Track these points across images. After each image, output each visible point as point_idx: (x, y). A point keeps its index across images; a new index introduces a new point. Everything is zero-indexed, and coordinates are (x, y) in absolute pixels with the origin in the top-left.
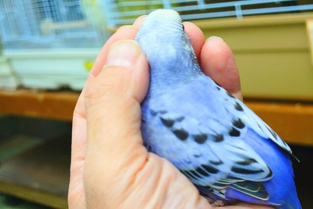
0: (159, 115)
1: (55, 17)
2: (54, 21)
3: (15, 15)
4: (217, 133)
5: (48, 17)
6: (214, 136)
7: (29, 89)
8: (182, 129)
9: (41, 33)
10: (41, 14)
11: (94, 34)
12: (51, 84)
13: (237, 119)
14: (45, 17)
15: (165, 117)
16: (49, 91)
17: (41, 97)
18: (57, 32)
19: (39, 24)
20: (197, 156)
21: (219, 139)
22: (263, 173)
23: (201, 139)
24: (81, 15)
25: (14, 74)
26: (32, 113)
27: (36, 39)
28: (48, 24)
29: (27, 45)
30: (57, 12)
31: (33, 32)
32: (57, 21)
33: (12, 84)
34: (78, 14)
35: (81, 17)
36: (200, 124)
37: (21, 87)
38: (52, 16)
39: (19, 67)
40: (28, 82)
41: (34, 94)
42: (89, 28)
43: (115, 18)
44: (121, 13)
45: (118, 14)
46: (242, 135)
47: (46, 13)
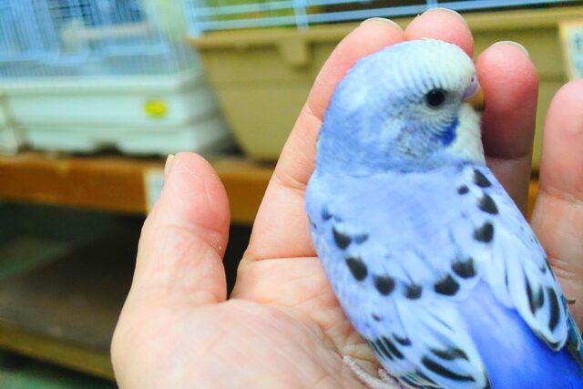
0: (332, 221)
1: (89, 17)
2: (86, 25)
3: (14, 13)
4: (412, 281)
5: (77, 16)
6: (405, 285)
7: (40, 152)
8: (360, 258)
9: (63, 47)
10: (63, 12)
11: (161, 49)
12: (82, 142)
13: (464, 259)
14: (70, 17)
15: (341, 228)
16: (78, 155)
17: (64, 166)
18: (93, 45)
19: (58, 28)
20: (377, 318)
21: (413, 293)
22: (472, 383)
23: (385, 286)
24: (137, 11)
25: (13, 124)
26: (47, 197)
27: (54, 58)
28: (76, 30)
29: (37, 70)
30: (93, 8)
31: (47, 46)
32: (93, 24)
33: (10, 142)
34: (131, 10)
35: (136, 16)
36: (388, 257)
37: (25, 148)
38: (84, 15)
39: (23, 110)
40: (38, 139)
41: (50, 162)
42: (152, 37)
43: (202, 19)
44: (213, 8)
45: (206, 11)
46: (461, 295)
47: (72, 9)
